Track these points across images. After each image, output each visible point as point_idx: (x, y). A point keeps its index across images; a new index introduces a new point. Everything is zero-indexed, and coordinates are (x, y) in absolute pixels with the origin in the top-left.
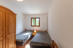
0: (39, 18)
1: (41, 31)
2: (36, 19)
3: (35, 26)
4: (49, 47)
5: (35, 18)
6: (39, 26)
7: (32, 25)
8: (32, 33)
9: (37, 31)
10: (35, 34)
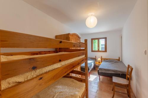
0: (106, 38)
1: (110, 59)
2: (100, 40)
3: (98, 51)
4: (123, 74)
5: (98, 39)
6: (106, 51)
7: (93, 50)
8: (94, 61)
9: (102, 59)
10: (99, 63)
